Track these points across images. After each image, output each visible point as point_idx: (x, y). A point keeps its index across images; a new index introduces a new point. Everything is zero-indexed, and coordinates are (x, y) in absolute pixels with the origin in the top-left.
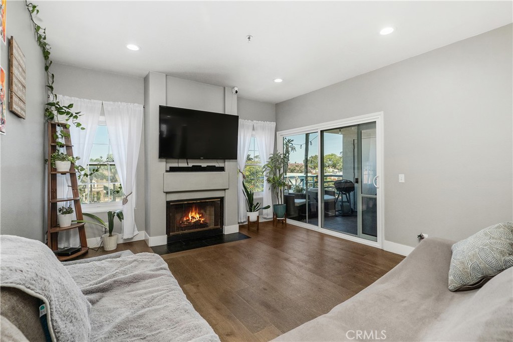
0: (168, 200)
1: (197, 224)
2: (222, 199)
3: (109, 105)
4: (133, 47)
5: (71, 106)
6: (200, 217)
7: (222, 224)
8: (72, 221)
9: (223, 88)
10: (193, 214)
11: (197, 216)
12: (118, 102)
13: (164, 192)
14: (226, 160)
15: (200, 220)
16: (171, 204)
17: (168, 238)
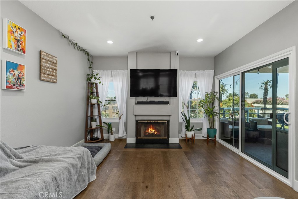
0: (137, 119)
1: (153, 135)
2: (168, 121)
3: (114, 72)
4: (110, 42)
5: (97, 75)
6: (155, 131)
7: (168, 136)
8: (97, 126)
9: (170, 53)
10: (151, 129)
11: (153, 131)
12: (118, 70)
13: (134, 115)
14: (171, 98)
15: (155, 133)
16: (139, 121)
17: (136, 140)
